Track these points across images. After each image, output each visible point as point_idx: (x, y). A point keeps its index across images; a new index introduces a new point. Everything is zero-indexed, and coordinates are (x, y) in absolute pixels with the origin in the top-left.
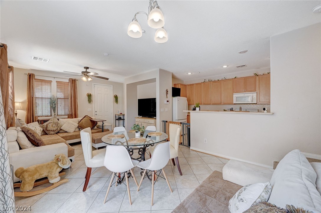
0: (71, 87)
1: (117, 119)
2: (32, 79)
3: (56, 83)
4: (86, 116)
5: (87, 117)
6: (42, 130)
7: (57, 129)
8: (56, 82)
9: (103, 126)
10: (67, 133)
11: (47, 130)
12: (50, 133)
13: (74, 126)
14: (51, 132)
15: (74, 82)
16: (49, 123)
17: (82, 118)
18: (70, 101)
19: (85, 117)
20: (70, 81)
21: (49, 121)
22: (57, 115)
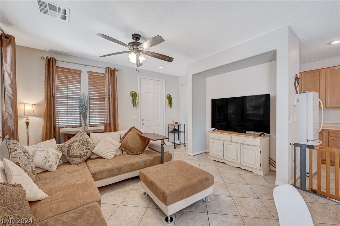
0: (109, 81)
1: (171, 132)
2: (53, 67)
3: (87, 75)
4: (132, 128)
5: (134, 131)
6: (60, 155)
7: (87, 152)
8: (88, 72)
9: (163, 149)
10: (103, 160)
11: (69, 156)
12: (74, 162)
13: (114, 146)
14: (77, 160)
15: (112, 73)
16: (73, 142)
17: (126, 131)
18: (107, 103)
19: (130, 130)
20: (108, 71)
21: (74, 138)
22: (89, 124)
